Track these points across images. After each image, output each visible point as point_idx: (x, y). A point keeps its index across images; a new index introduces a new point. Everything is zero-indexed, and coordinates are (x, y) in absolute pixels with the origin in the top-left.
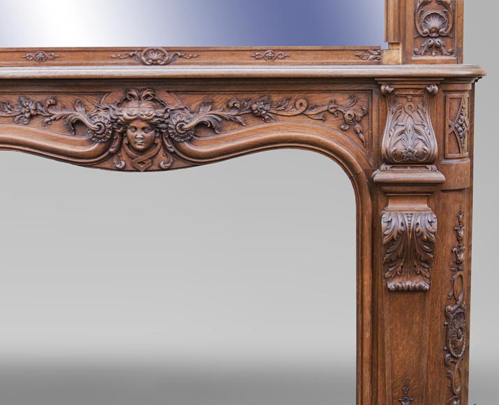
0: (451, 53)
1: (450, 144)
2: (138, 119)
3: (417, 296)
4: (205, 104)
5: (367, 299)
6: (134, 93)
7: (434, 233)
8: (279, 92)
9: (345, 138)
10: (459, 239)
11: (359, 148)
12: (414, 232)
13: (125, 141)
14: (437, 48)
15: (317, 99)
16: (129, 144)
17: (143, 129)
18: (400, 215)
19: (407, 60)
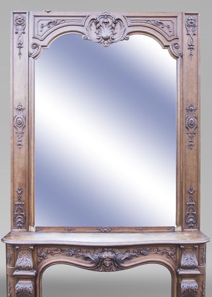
0: (196, 228)
1: (201, 261)
2: (108, 258)
4: (127, 252)
6: (106, 249)
8: (149, 247)
9: (169, 260)
10: (203, 288)
11: (173, 264)
12: (191, 289)
13: (103, 263)
14: (192, 227)
15: (160, 248)
16: (104, 264)
18: (186, 284)
19: (183, 231)
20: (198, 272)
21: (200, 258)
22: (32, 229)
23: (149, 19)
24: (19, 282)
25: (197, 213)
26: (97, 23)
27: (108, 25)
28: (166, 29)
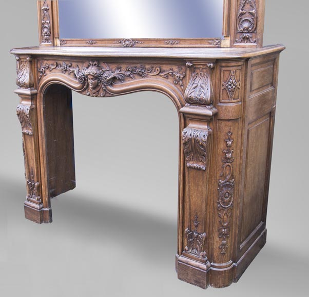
0: (255, 42)
1: (223, 95)
2: (90, 74)
3: (200, 172)
4: (118, 68)
6: (91, 63)
7: (205, 142)
8: (149, 64)
9: (176, 88)
10: (228, 146)
11: (181, 94)
12: (195, 140)
14: (247, 39)
17: (92, 79)
18: (190, 130)
21: (222, 88)
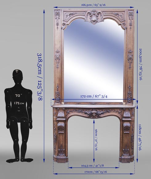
1: (132, 115)
2: (94, 113)
5: (121, 134)
7: (130, 126)
8: (111, 109)
11: (121, 116)
12: (127, 126)
14: (130, 103)
15: (115, 110)
16: (93, 116)
18: (126, 124)
19: (126, 104)
20: (130, 119)
22: (63, 103)
23: (112, 12)
24: (59, 123)
25: (132, 96)
26: (90, 14)
27: (95, 15)
28: (120, 17)
